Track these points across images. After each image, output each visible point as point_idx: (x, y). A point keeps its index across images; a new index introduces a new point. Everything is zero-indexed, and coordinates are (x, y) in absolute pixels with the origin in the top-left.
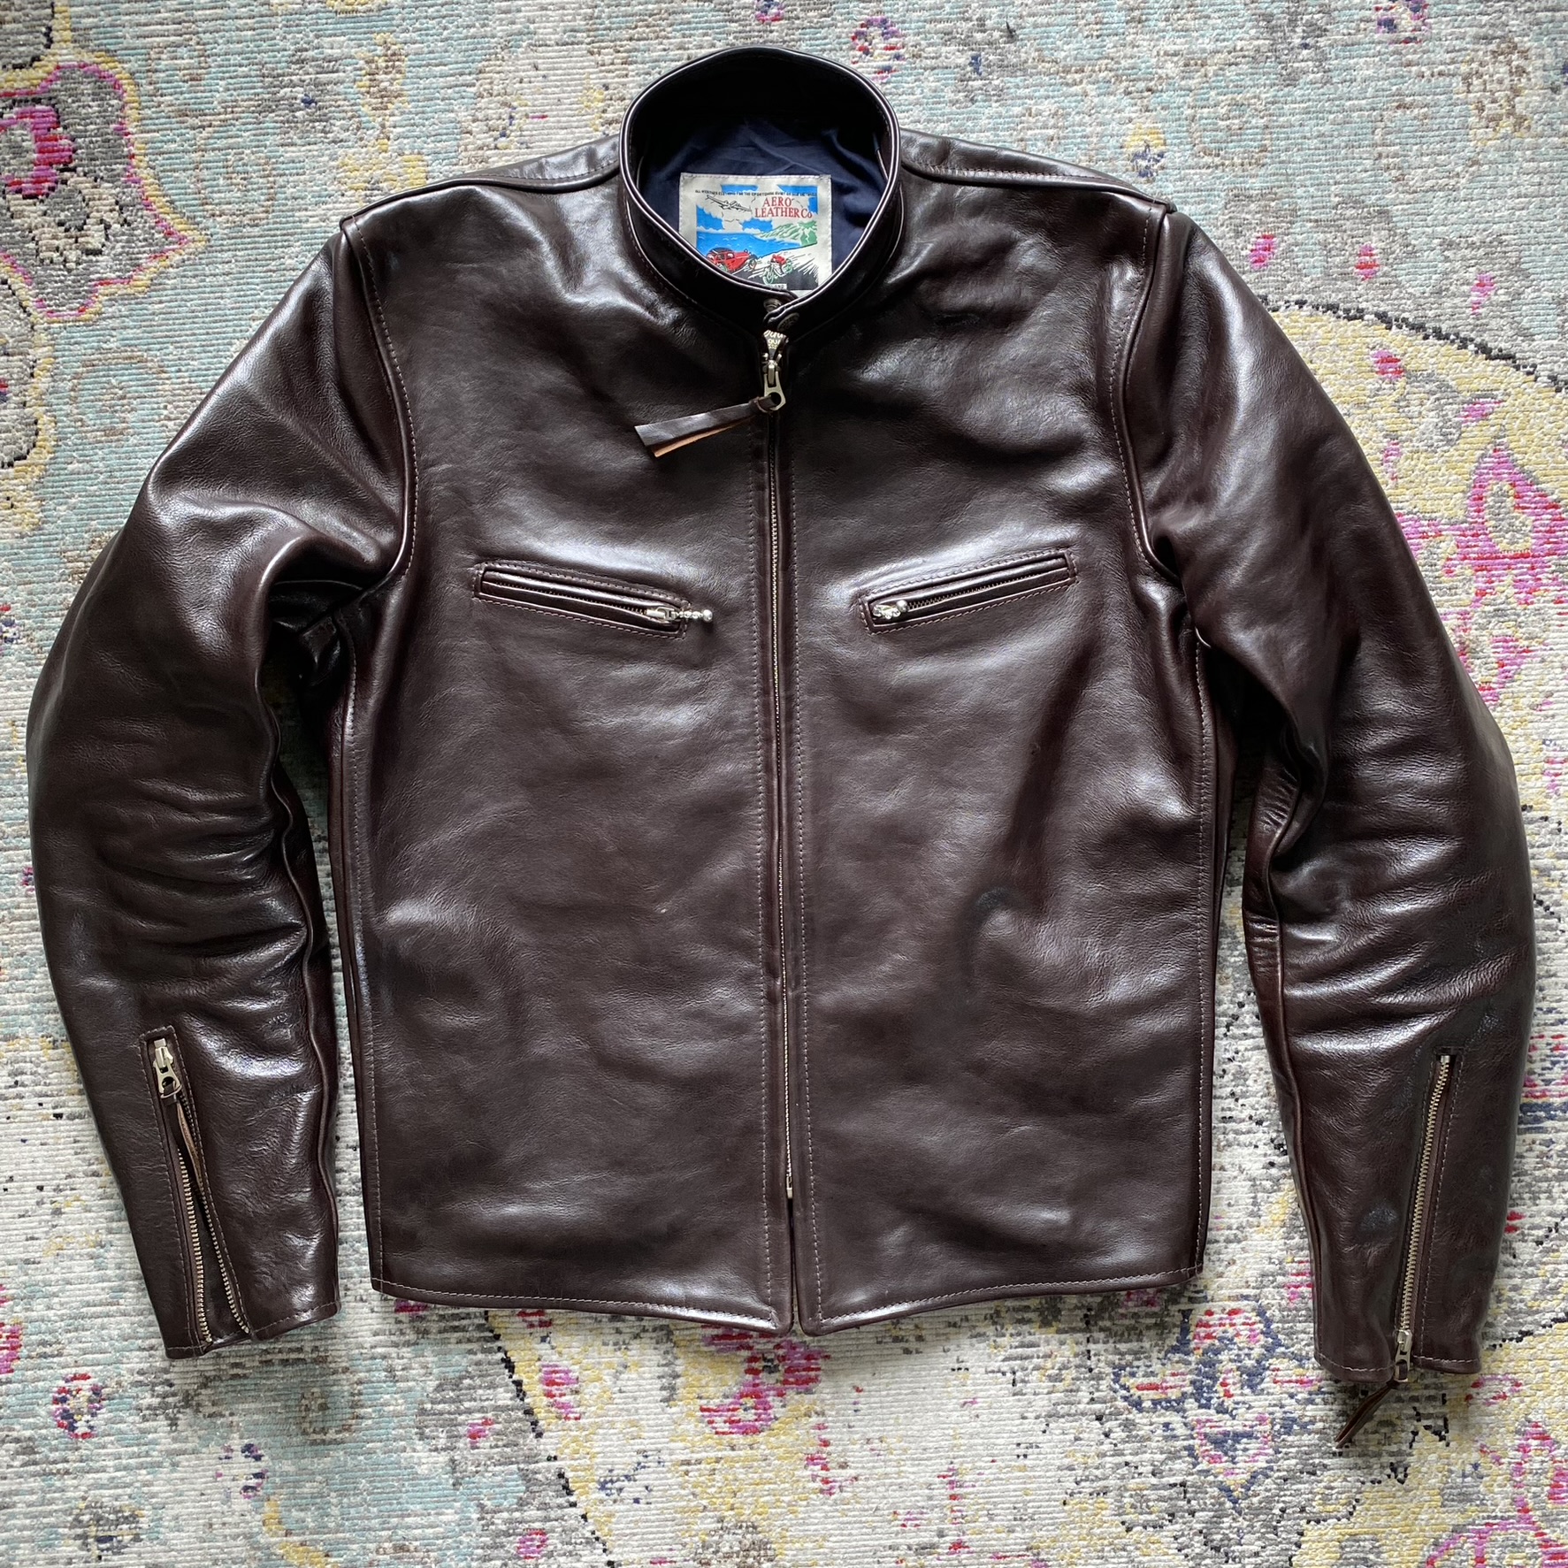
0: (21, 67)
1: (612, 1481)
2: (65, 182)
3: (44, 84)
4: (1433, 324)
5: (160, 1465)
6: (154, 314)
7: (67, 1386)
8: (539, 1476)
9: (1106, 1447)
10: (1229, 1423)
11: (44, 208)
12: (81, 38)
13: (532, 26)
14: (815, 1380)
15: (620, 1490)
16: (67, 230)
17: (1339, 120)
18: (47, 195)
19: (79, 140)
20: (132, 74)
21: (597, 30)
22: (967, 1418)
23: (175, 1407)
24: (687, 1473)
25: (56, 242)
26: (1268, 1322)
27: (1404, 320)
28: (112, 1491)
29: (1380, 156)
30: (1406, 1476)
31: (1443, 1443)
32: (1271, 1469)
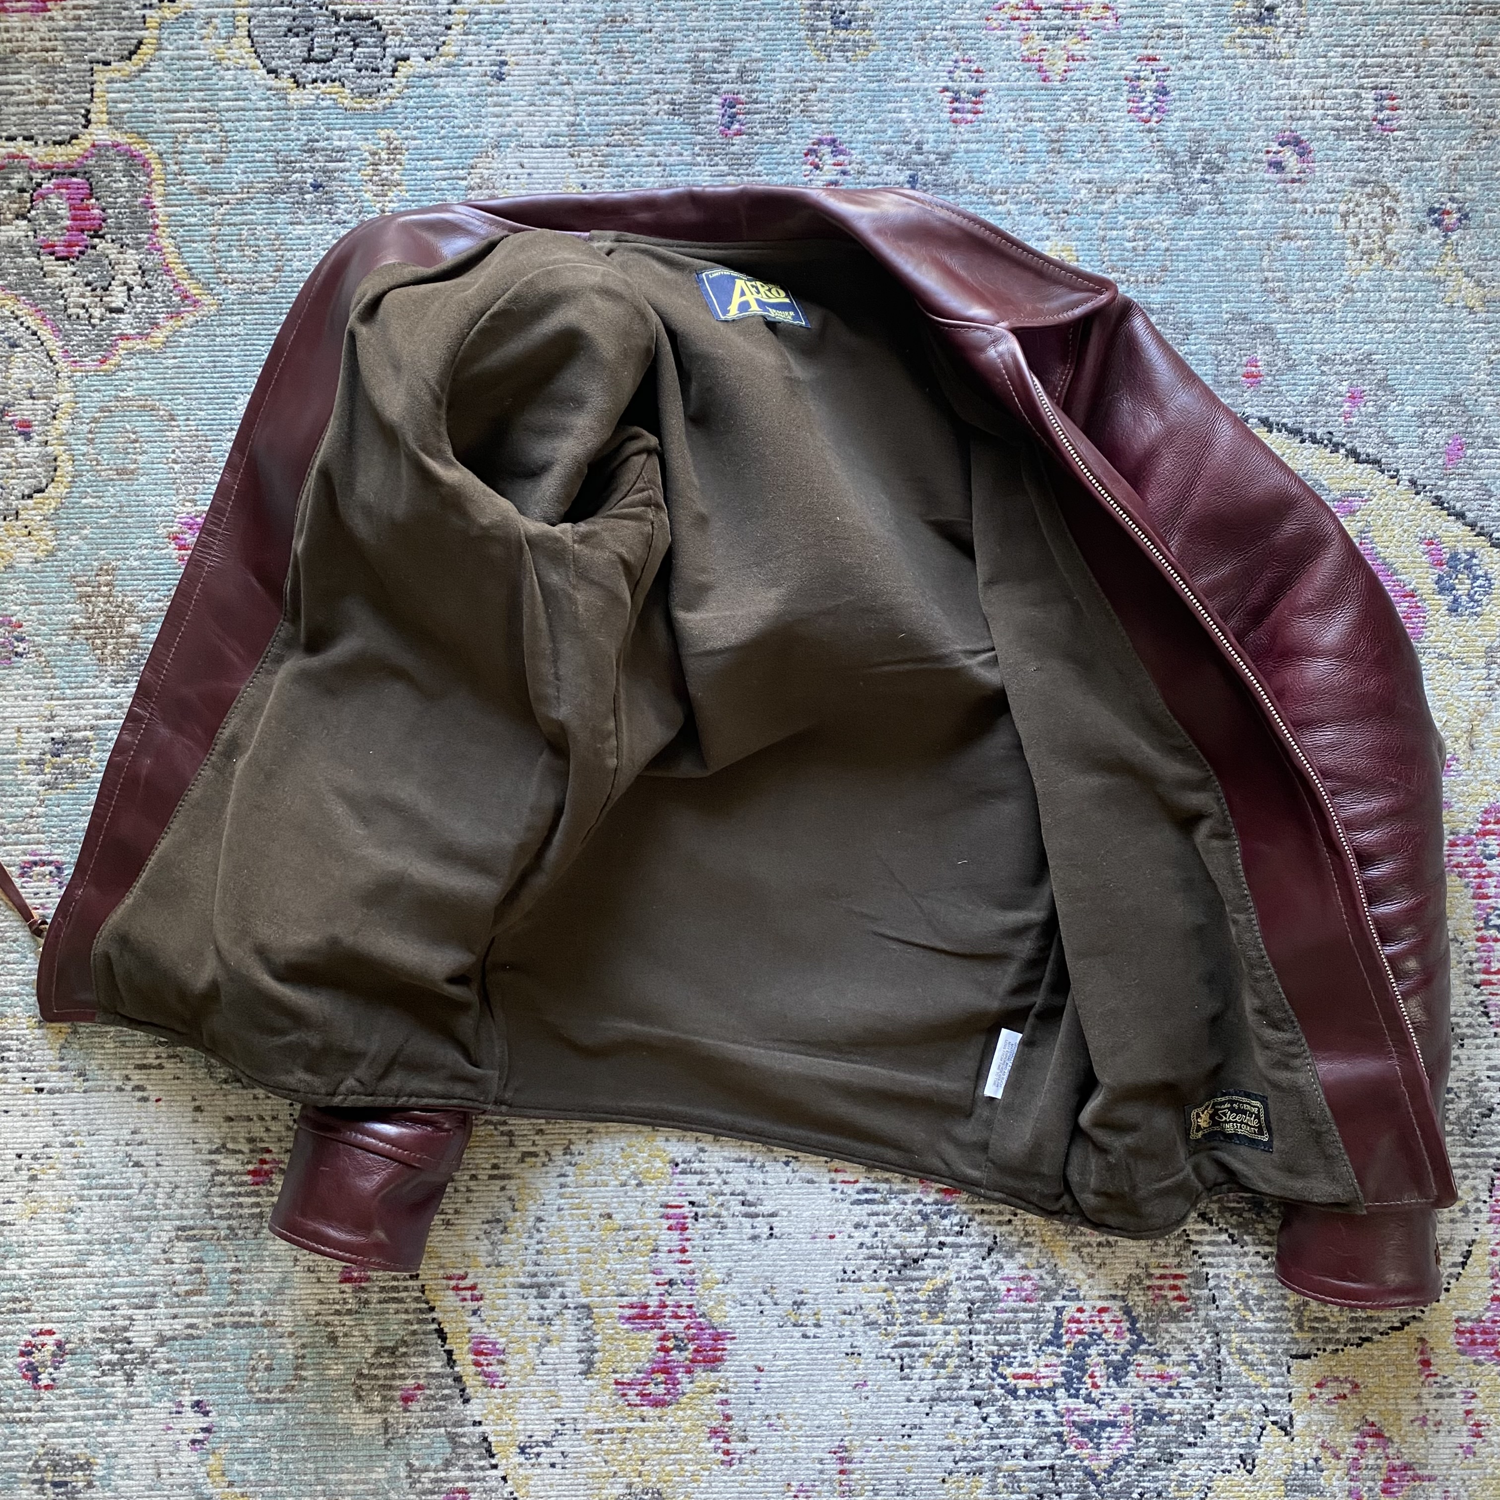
0: (60, 143)
1: (531, 1447)
2: (94, 247)
3: (79, 160)
4: (1309, 430)
5: (115, 1417)
6: (167, 368)
7: (34, 1340)
8: (464, 1440)
9: (984, 1430)
10: (1096, 1413)
11: (74, 269)
12: (115, 121)
13: (520, 130)
14: (720, 1359)
15: (538, 1455)
16: (94, 290)
17: (1230, 247)
18: (78, 258)
19: (110, 211)
20: (160, 154)
21: (578, 135)
22: (857, 1399)
23: (133, 1363)
24: (600, 1441)
25: (83, 300)
26: (1134, 1321)
27: (1284, 425)
28: (68, 1441)
29: (1266, 280)
30: (1254, 1466)
31: (1287, 1439)
32: (1132, 1456)
